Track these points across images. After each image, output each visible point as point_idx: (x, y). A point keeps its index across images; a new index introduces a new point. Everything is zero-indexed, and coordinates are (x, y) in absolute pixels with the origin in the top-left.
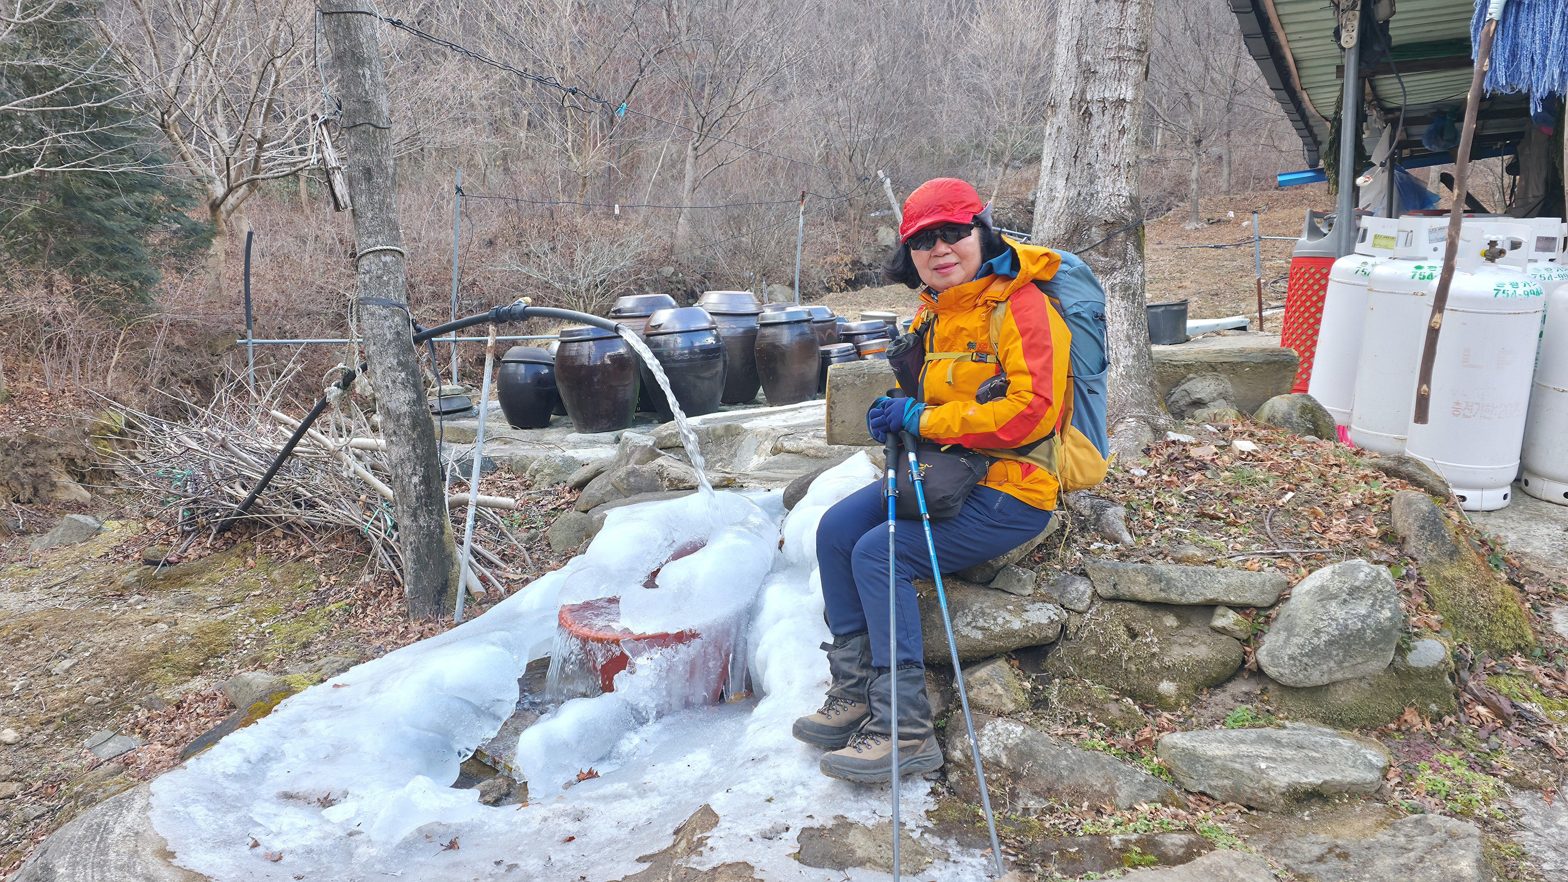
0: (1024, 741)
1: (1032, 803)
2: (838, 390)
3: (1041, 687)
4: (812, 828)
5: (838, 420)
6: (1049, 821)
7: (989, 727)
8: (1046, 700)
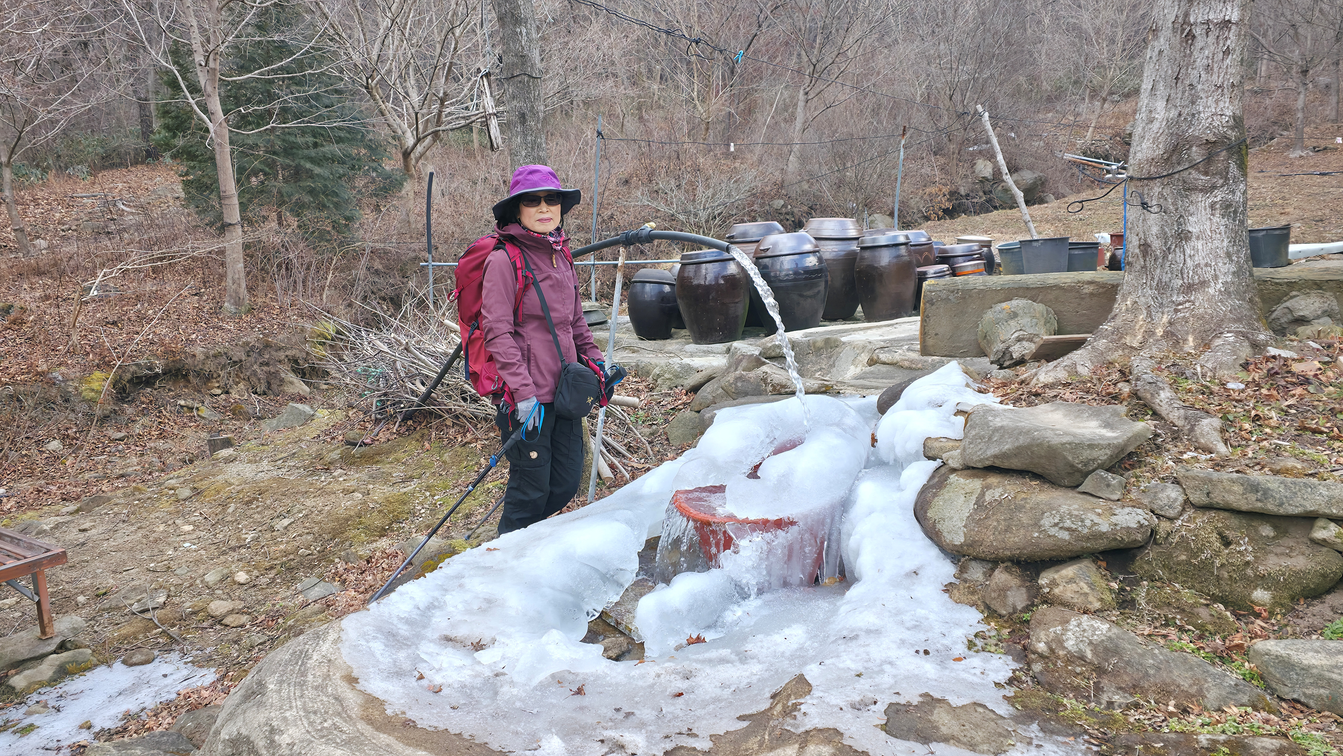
0: (1110, 638)
1: (1117, 697)
2: (933, 304)
3: (1128, 588)
4: (898, 704)
5: (932, 332)
6: (1134, 716)
7: (1073, 622)
8: (1133, 601)
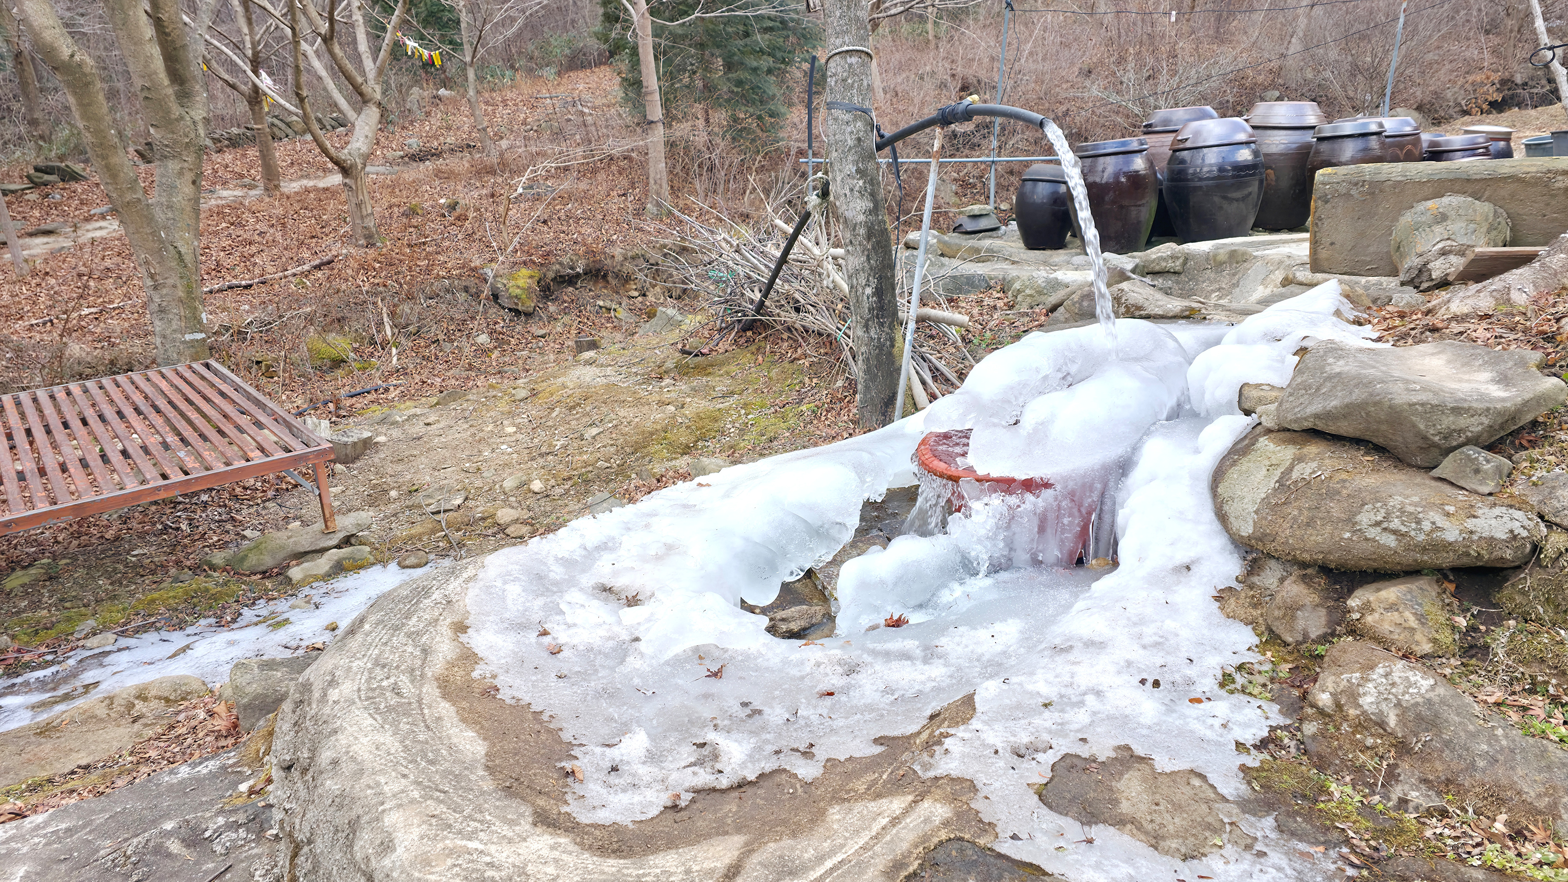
0: (1429, 702)
1: (1414, 794)
2: (1327, 202)
3: (1483, 628)
4: (1079, 756)
5: (1326, 241)
6: (1434, 827)
7: (1380, 670)
8: (1486, 647)
